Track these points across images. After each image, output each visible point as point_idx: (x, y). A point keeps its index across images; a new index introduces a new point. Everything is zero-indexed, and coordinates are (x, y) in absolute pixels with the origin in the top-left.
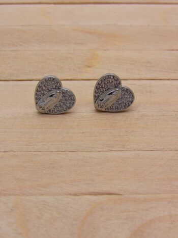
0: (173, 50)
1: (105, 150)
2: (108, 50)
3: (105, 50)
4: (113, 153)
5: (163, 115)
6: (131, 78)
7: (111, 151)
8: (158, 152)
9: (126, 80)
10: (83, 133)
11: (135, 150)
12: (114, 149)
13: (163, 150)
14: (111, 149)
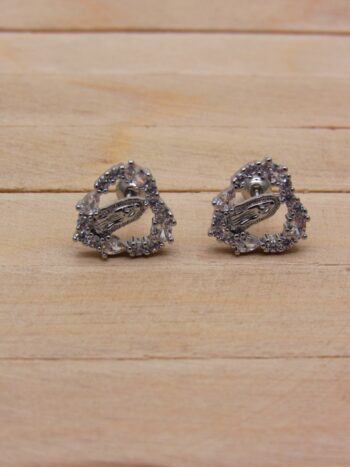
0: (313, 127)
1: (134, 356)
2: (154, 126)
3: (147, 127)
4: (158, 365)
5: (289, 273)
6: (209, 187)
7: (152, 358)
8: (275, 361)
9: (197, 191)
10: (81, 314)
11: (215, 356)
12: (159, 354)
13: (287, 357)
14: (151, 354)
